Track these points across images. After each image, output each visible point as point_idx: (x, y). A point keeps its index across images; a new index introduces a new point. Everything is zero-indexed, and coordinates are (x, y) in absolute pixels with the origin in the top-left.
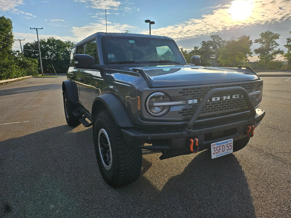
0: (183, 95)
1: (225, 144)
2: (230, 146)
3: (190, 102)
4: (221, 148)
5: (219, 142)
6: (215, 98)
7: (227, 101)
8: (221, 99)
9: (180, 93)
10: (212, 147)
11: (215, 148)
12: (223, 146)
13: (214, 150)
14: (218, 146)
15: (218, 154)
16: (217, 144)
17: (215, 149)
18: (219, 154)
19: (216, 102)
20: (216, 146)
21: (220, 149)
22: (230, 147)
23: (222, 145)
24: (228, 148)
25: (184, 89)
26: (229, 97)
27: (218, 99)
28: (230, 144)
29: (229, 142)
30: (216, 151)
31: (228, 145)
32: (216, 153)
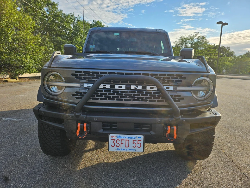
0: (76, 77)
1: (131, 140)
2: (138, 143)
3: (85, 85)
4: (123, 142)
5: (121, 135)
6: (118, 85)
7: (136, 91)
8: (128, 88)
9: (72, 75)
10: (110, 138)
11: (114, 140)
12: (127, 141)
13: (113, 142)
14: (120, 139)
15: (118, 148)
16: (119, 137)
17: (115, 142)
18: (120, 148)
19: (120, 91)
20: (116, 139)
21: (121, 143)
22: (139, 145)
23: (125, 139)
24: (134, 145)
25: (76, 72)
26: (140, 88)
27: (124, 87)
28: (138, 141)
29: (137, 139)
30: (116, 144)
31: (134, 142)
32: (115, 146)
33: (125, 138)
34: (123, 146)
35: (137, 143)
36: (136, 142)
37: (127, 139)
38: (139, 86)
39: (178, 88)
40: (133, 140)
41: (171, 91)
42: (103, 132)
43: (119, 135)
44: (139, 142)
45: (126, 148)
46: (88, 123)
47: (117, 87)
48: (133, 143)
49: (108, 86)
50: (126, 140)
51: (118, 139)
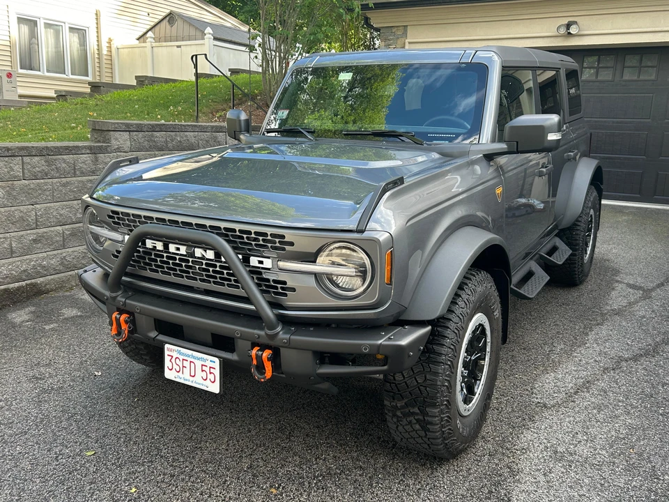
0: (113, 222)
1: (199, 363)
2: (210, 373)
4: (186, 364)
5: (183, 350)
6: (175, 246)
7: (204, 262)
8: (189, 254)
9: (109, 216)
10: (166, 353)
11: (172, 357)
12: (193, 365)
13: (171, 361)
14: (181, 357)
15: (179, 374)
16: (179, 353)
17: (173, 361)
18: (181, 375)
19: (178, 257)
20: (174, 355)
21: (183, 367)
22: (211, 377)
23: (189, 359)
24: (204, 374)
25: (113, 211)
27: (183, 250)
28: (210, 367)
29: (209, 364)
30: (175, 366)
31: (204, 368)
32: (174, 369)
33: (189, 356)
34: (186, 371)
35: (208, 373)
36: (207, 369)
37: (192, 360)
38: (207, 251)
39: (281, 264)
40: (202, 365)
41: (269, 269)
42: (157, 338)
43: (179, 348)
44: (212, 370)
45: (191, 379)
46: (131, 314)
47: (172, 248)
48: (203, 371)
49: (160, 246)
50: (191, 362)
51: (178, 356)
